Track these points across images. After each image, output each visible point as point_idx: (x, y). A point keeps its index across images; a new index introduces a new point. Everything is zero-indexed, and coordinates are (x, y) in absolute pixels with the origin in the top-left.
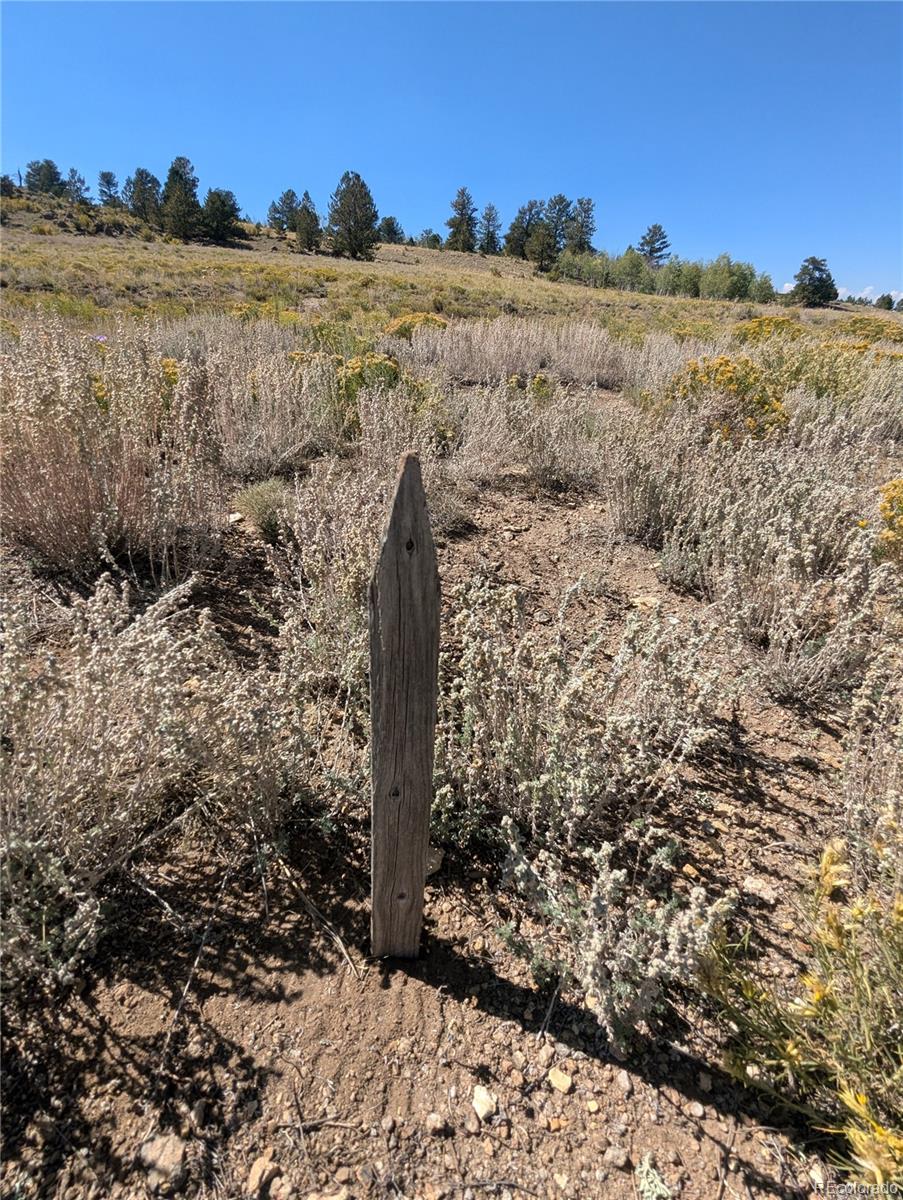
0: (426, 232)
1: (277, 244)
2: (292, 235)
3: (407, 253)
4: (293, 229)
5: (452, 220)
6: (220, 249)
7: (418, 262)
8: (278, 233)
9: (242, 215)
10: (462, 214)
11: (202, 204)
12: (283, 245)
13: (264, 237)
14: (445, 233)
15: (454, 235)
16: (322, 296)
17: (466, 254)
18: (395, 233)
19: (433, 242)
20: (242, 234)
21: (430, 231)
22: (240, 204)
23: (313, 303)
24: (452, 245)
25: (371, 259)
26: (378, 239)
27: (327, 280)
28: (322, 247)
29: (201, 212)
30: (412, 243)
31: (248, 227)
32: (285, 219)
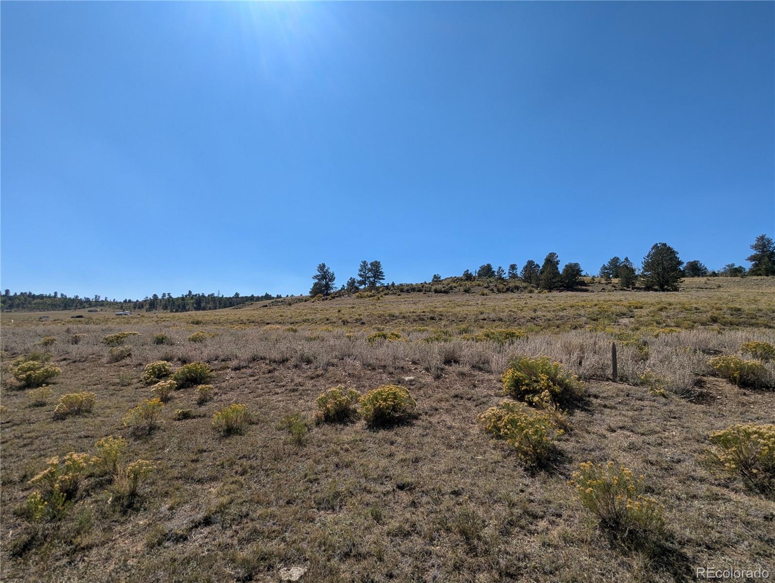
0: (728, 266)
1: (605, 287)
2: (615, 281)
3: (708, 282)
4: (616, 277)
5: (754, 256)
6: (570, 293)
7: (719, 286)
8: (606, 280)
9: (583, 273)
10: (763, 251)
11: (561, 272)
12: (609, 287)
13: (596, 284)
14: (748, 266)
15: (756, 265)
16: (631, 317)
17: (770, 277)
18: (699, 270)
19: (735, 272)
20: (583, 283)
21: (733, 265)
22: (582, 268)
23: (625, 321)
24: (754, 272)
25: (676, 290)
26: (683, 274)
27: (636, 308)
28: (637, 285)
29: (560, 276)
30: (714, 274)
31: (587, 280)
32: (611, 272)
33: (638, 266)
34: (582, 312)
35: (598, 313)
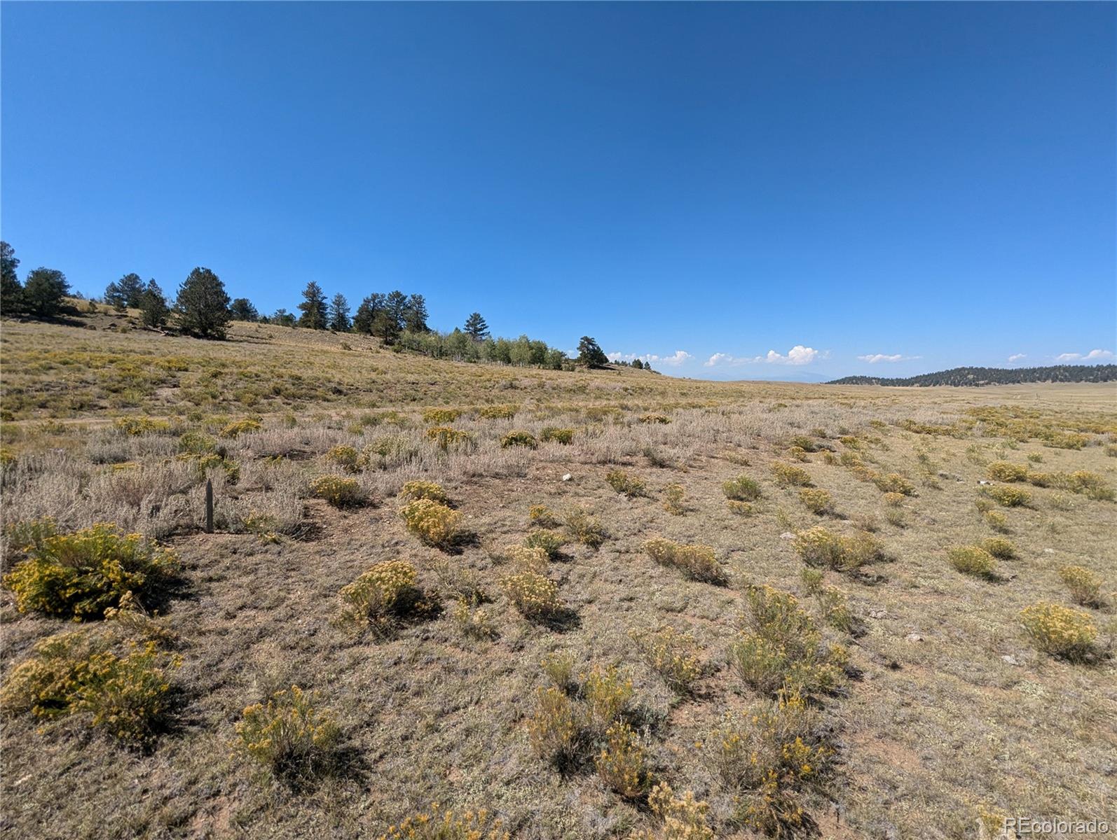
0: (280, 311)
1: (117, 321)
2: (134, 313)
3: (260, 330)
4: (135, 305)
5: (303, 304)
6: (46, 327)
7: (271, 337)
8: (118, 310)
9: (71, 291)
10: (313, 300)
11: (23, 285)
12: (123, 323)
13: (100, 315)
14: (299, 314)
15: (306, 315)
16: (175, 386)
17: (318, 331)
18: (248, 311)
19: (287, 320)
20: (73, 311)
21: (284, 311)
22: (69, 280)
23: (165, 392)
24: (304, 323)
25: (222, 338)
26: (230, 315)
27: (179, 370)
28: (169, 325)
29: (23, 291)
30: (265, 320)
31: (81, 305)
32: (125, 297)
33: (170, 294)
34: (89, 376)
35: (120, 378)
